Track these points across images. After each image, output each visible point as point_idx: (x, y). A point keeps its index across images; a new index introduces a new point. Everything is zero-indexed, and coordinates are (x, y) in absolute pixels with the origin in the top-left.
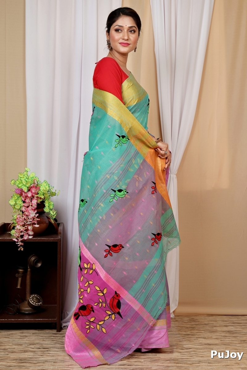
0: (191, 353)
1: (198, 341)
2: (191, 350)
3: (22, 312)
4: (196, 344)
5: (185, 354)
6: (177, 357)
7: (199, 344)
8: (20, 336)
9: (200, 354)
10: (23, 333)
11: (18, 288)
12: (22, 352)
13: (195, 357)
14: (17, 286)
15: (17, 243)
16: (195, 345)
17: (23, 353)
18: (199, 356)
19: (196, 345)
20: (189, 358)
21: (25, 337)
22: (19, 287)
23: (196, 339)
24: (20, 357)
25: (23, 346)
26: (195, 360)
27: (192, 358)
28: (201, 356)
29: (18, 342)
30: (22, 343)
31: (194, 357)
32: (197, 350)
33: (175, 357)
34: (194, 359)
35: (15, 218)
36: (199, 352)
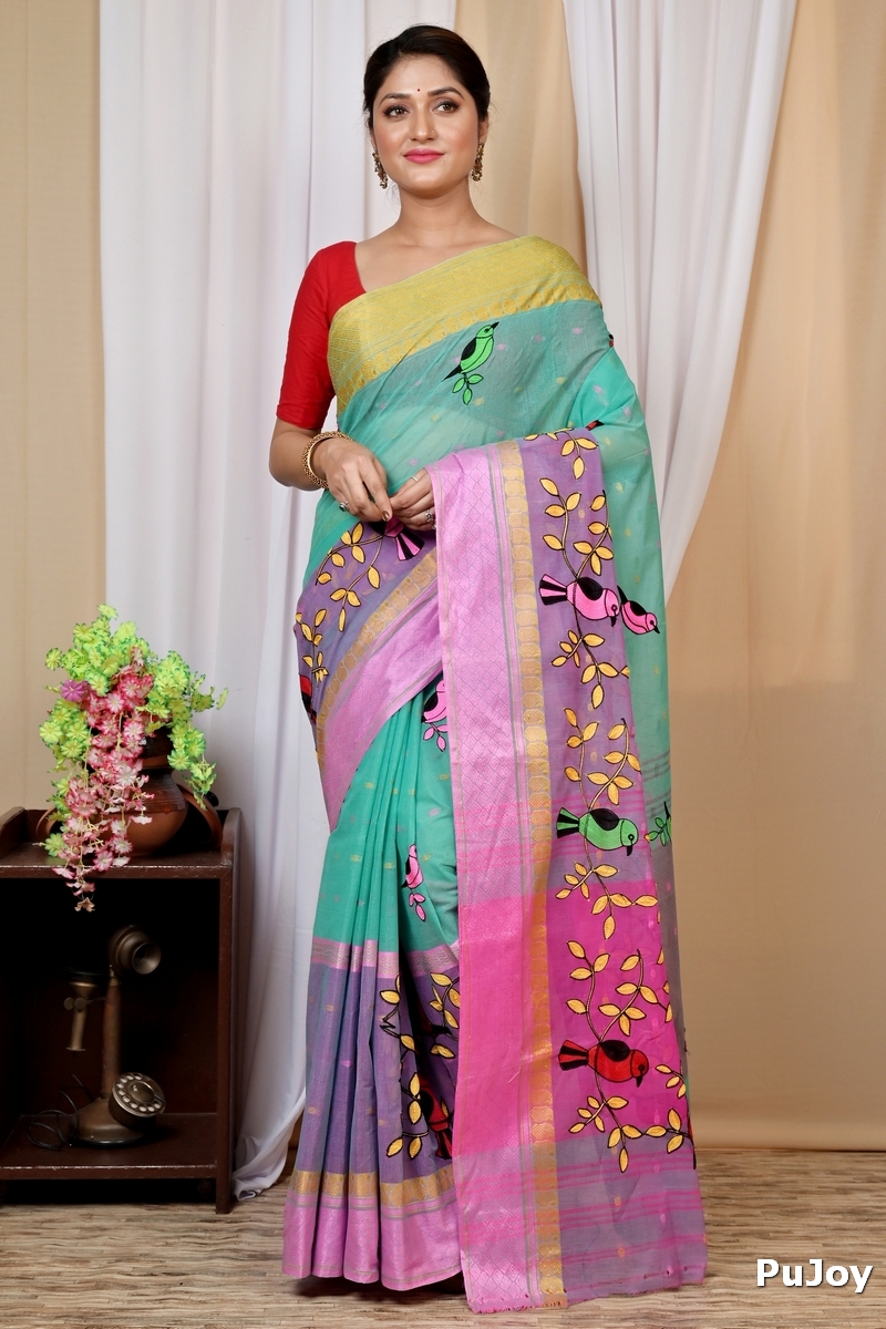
0: (714, 1291)
1: (741, 1247)
2: (715, 1279)
3: (87, 1139)
4: (731, 1258)
6: (662, 1307)
8: (82, 1228)
9: (747, 1296)
10: (90, 1216)
11: (75, 1052)
12: (87, 1289)
14: (69, 1042)
15: (70, 885)
16: (729, 1262)
17: (90, 1293)
18: (744, 1304)
20: (706, 1308)
21: (98, 1233)
22: (76, 1047)
23: (732, 1239)
24: (82, 1306)
25: (94, 1265)
26: (727, 1318)
27: (718, 1308)
28: (749, 1301)
29: (73, 1252)
30: (87, 1255)
31: (726, 1306)
32: (737, 1281)
33: (655, 1306)
34: (723, 1315)
35: (61, 792)
36: (744, 1289)
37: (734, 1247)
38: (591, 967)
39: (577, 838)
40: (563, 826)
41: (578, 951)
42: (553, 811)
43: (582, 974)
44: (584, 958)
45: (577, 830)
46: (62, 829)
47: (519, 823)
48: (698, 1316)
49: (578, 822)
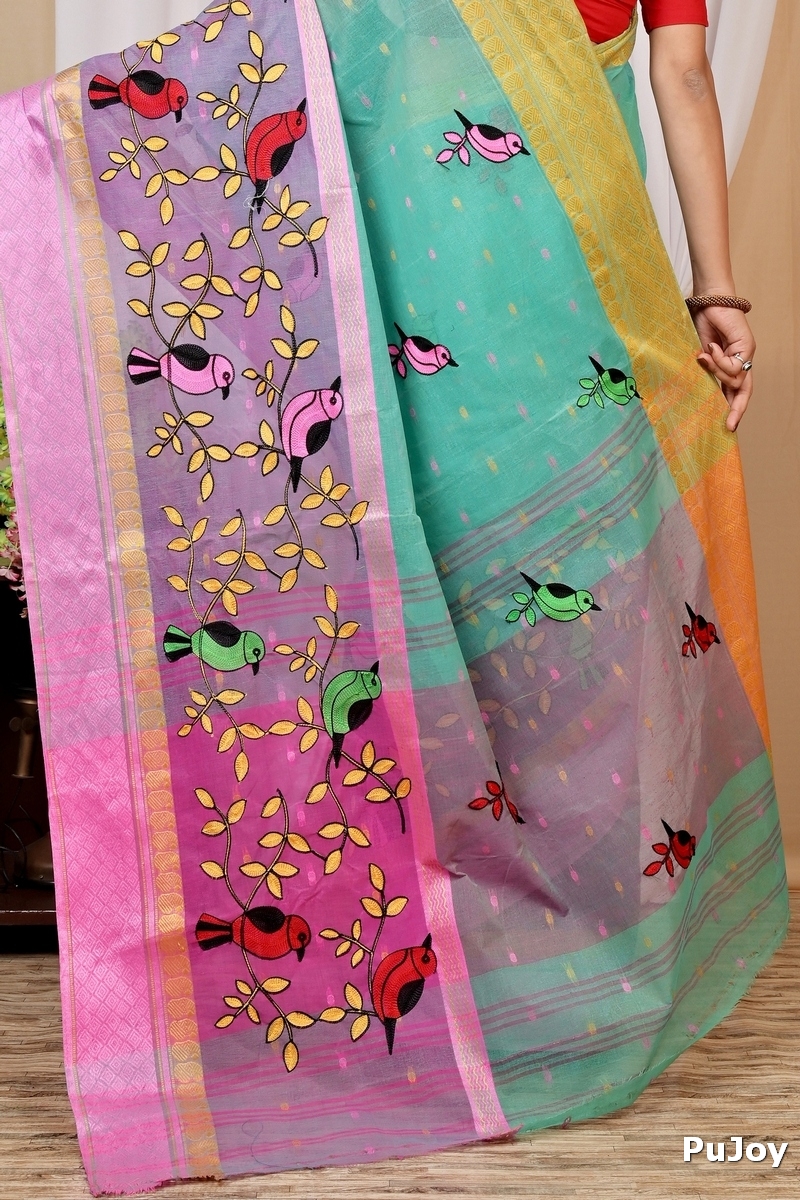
0: (753, 1053)
1: (784, 1002)
2: (754, 1038)
3: (35, 879)
4: (774, 1015)
5: (728, 1056)
6: (693, 1071)
7: (785, 1015)
8: (30, 981)
9: (791, 1059)
10: (39, 968)
11: (21, 780)
12: (35, 1051)
13: (768, 1072)
14: (15, 769)
15: (15, 589)
16: (771, 1019)
17: (39, 1056)
18: (788, 1067)
19: (776, 1019)
20: (744, 1072)
21: (48, 987)
22: (22, 774)
23: (774, 993)
24: (29, 1070)
25: (43, 1023)
26: (769, 1084)
27: (758, 1072)
28: (794, 1064)
29: (19, 1008)
30: (35, 1012)
31: (767, 1069)
32: (779, 1041)
33: (686, 1070)
34: (764, 1080)
35: (6, 482)
36: (787, 1050)
37: (776, 1002)
38: (224, 819)
39: (191, 660)
40: (170, 647)
41: (205, 798)
42: (157, 629)
43: (216, 827)
44: (215, 808)
45: (189, 651)
46: (7, 524)
47: (117, 647)
48: (735, 1082)
49: (189, 641)
